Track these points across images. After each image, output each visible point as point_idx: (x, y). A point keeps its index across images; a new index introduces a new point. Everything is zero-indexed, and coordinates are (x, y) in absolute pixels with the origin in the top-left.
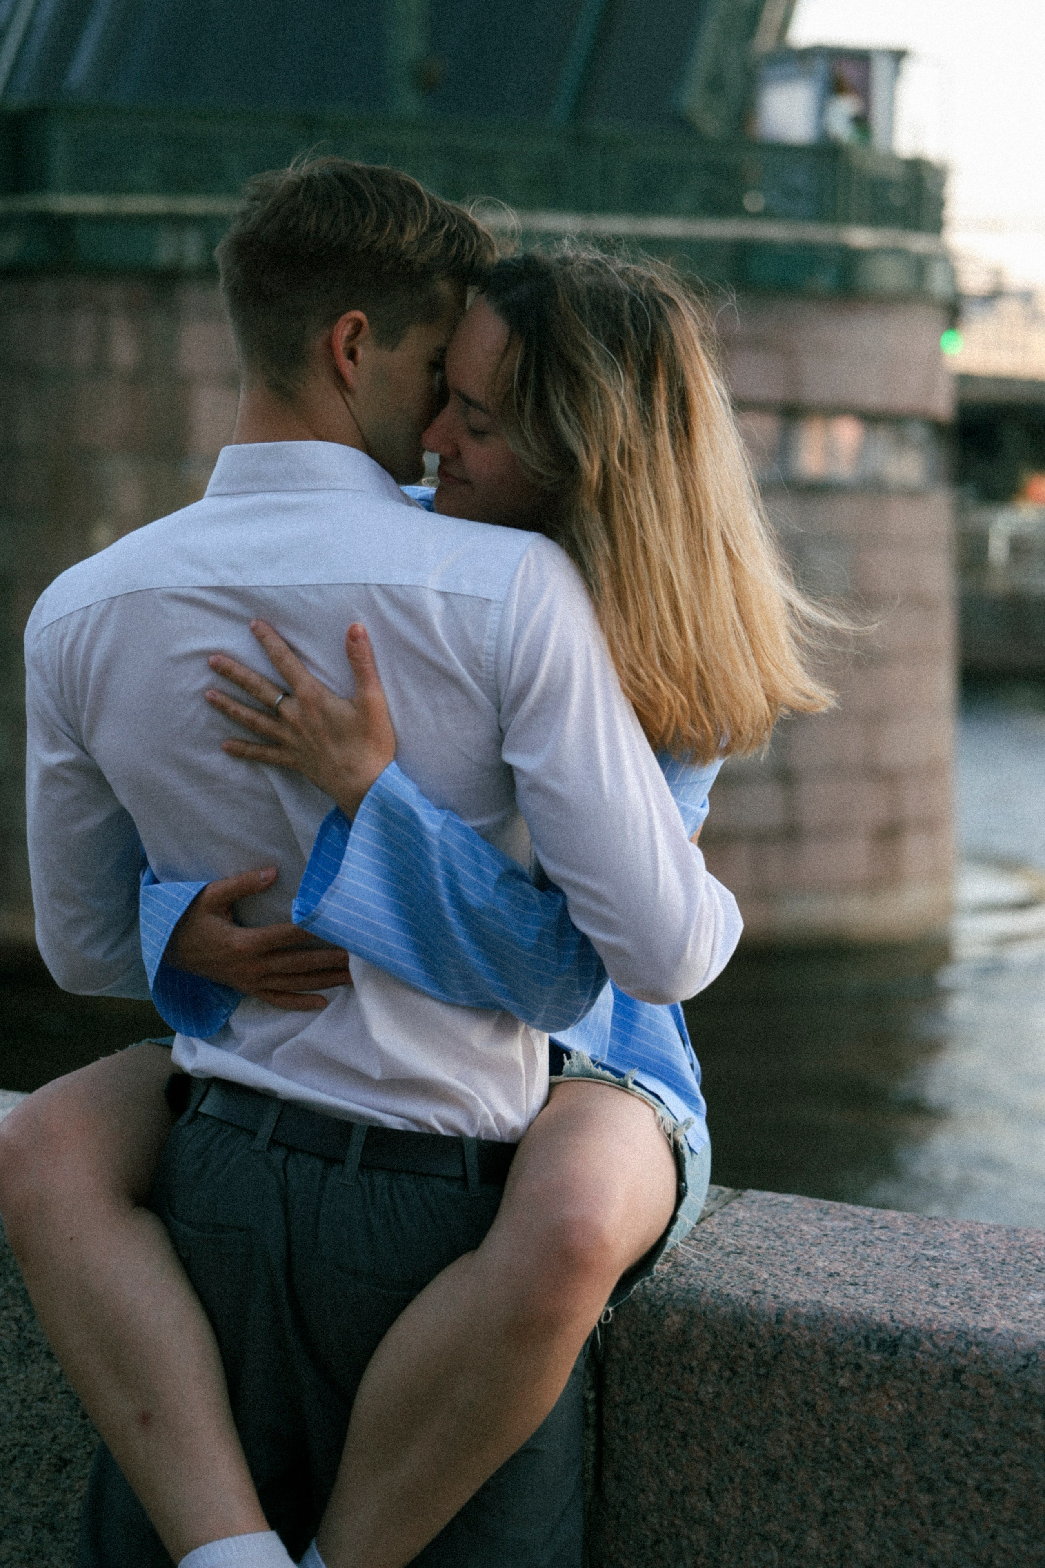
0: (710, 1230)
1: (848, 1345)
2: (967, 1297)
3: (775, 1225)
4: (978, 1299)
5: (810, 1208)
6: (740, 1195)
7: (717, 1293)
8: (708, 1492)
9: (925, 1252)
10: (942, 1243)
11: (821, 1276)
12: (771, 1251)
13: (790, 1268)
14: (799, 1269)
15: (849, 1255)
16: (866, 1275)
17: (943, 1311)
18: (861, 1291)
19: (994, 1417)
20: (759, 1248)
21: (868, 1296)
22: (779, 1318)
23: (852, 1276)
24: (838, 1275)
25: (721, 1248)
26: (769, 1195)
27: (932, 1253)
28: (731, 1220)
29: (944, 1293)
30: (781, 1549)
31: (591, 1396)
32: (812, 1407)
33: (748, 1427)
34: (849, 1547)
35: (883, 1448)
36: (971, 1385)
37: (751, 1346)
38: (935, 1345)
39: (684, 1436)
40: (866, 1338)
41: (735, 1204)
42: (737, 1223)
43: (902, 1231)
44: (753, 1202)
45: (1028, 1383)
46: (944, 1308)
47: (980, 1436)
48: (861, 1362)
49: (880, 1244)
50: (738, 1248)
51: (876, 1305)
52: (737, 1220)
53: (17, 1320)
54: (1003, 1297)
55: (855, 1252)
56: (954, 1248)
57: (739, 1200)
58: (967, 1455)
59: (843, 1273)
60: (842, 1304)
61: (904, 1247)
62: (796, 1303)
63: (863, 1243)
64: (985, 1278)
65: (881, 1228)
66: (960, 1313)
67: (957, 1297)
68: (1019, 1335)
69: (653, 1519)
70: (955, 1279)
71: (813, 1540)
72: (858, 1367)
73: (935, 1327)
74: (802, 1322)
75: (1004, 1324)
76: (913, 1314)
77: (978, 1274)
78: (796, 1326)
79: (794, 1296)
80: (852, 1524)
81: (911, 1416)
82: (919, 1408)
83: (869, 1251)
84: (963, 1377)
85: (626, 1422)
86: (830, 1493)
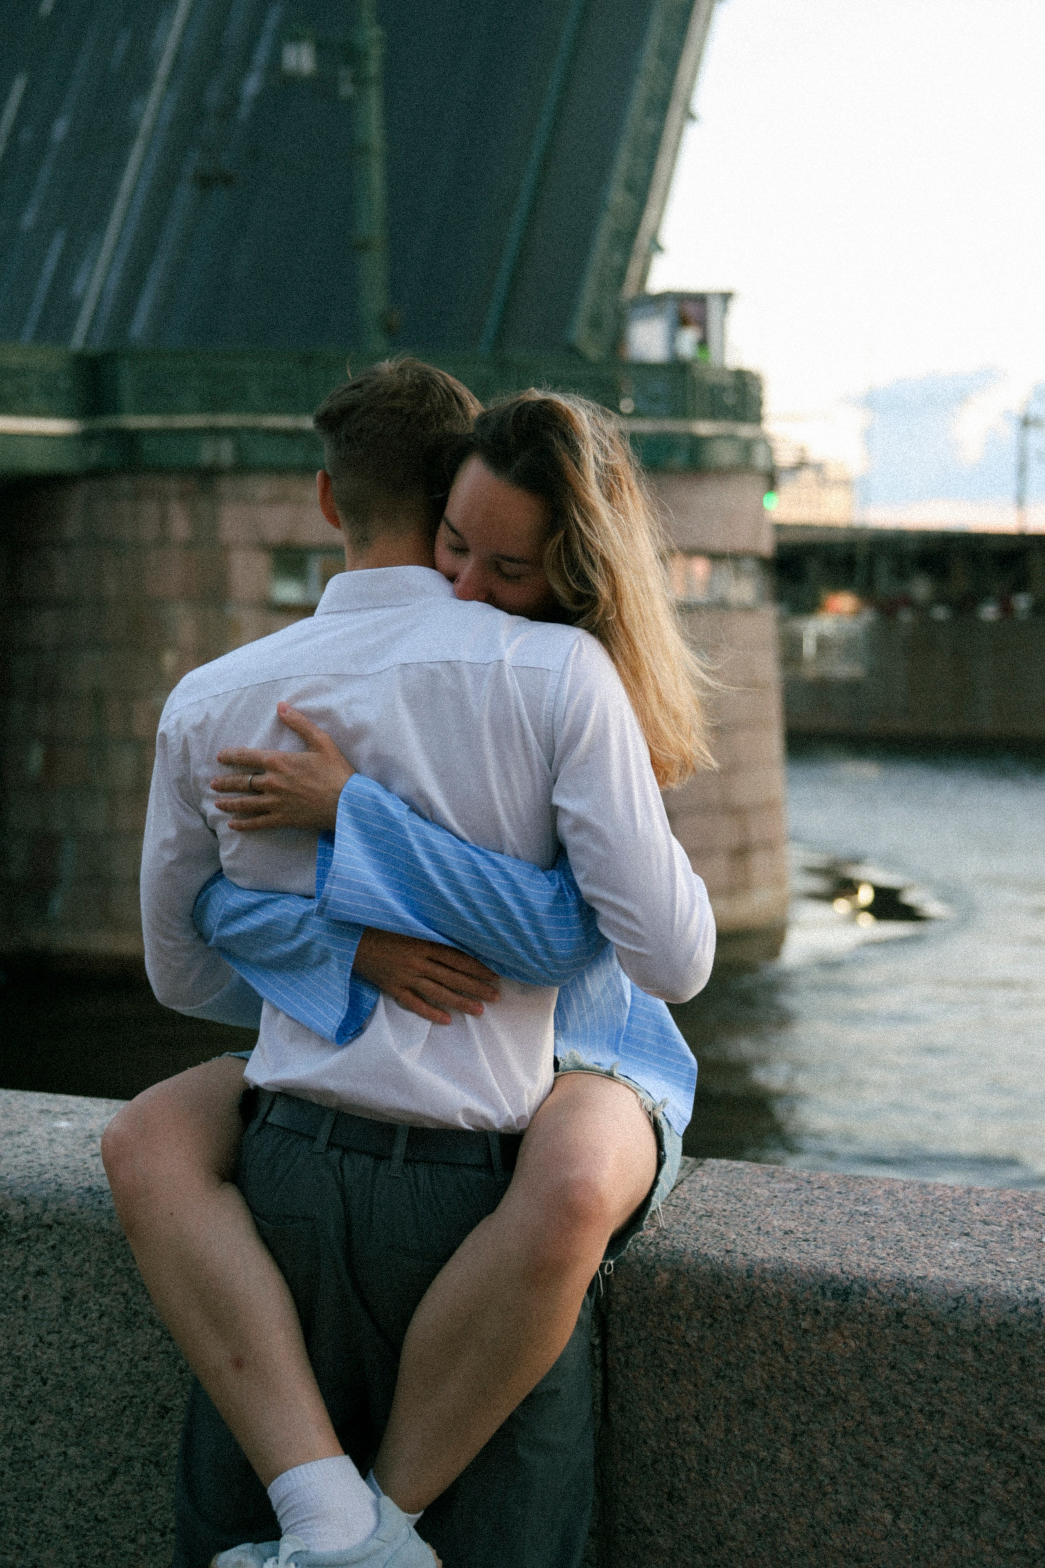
0: (682, 1196)
1: (807, 1295)
2: (899, 1248)
3: (734, 1189)
4: (908, 1250)
5: (759, 1172)
6: (701, 1164)
7: (696, 1254)
8: (697, 1419)
9: (857, 1208)
10: (870, 1200)
11: (779, 1234)
12: (734, 1213)
13: (751, 1227)
14: (759, 1228)
15: (797, 1214)
16: (813, 1232)
17: (883, 1262)
18: (812, 1247)
19: (932, 1350)
20: (725, 1210)
21: (818, 1251)
22: (750, 1274)
23: (803, 1233)
24: (792, 1232)
25: (694, 1213)
26: (724, 1162)
27: (863, 1209)
28: (698, 1186)
29: (880, 1245)
30: (759, 1465)
31: (597, 1341)
32: (779, 1346)
33: (728, 1364)
34: (815, 1460)
35: (841, 1379)
36: (911, 1324)
37: (728, 1297)
38: (880, 1292)
39: (675, 1372)
40: (822, 1288)
41: (699, 1172)
42: (704, 1189)
43: (836, 1190)
44: (712, 1169)
45: (958, 1322)
46: (882, 1259)
47: (921, 1366)
48: (819, 1308)
49: (821, 1203)
50: (707, 1212)
51: (827, 1258)
52: (703, 1187)
53: (124, 1294)
54: (929, 1247)
55: (801, 1211)
56: (880, 1204)
57: (702, 1168)
58: (910, 1383)
59: (795, 1231)
60: (799, 1258)
61: (840, 1205)
62: (762, 1260)
63: (806, 1202)
64: (910, 1230)
65: (819, 1188)
66: (897, 1263)
67: (891, 1248)
68: (948, 1281)
69: (652, 1442)
70: (886, 1232)
71: (785, 1456)
72: (817, 1312)
73: (878, 1275)
74: (768, 1276)
75: (934, 1272)
76: (859, 1266)
77: (903, 1227)
78: (764, 1280)
79: (760, 1254)
80: (817, 1442)
81: (863, 1352)
82: (869, 1345)
83: (812, 1209)
84: (905, 1318)
85: (627, 1363)
86: (798, 1417)
